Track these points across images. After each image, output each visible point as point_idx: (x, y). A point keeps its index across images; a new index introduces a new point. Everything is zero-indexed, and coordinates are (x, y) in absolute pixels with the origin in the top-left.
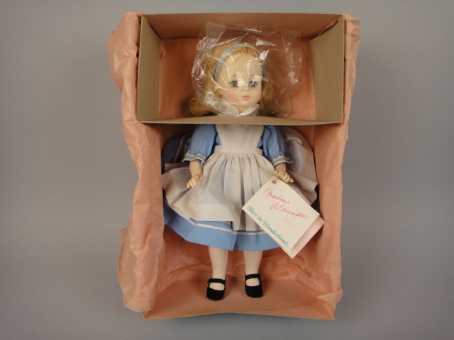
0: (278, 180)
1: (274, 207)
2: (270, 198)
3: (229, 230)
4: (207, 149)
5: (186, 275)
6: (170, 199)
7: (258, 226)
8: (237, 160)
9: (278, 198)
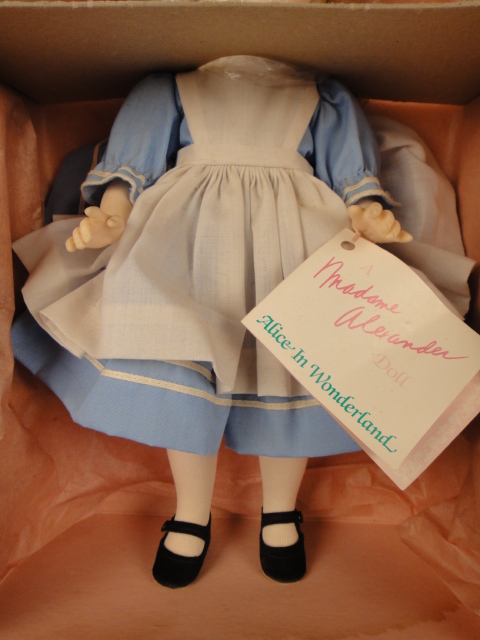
0: (362, 240)
1: (346, 320)
2: (335, 292)
3: (201, 393)
4: (151, 159)
5: (116, 504)
6: (32, 296)
7: (293, 383)
8: (235, 182)
9: (360, 294)
